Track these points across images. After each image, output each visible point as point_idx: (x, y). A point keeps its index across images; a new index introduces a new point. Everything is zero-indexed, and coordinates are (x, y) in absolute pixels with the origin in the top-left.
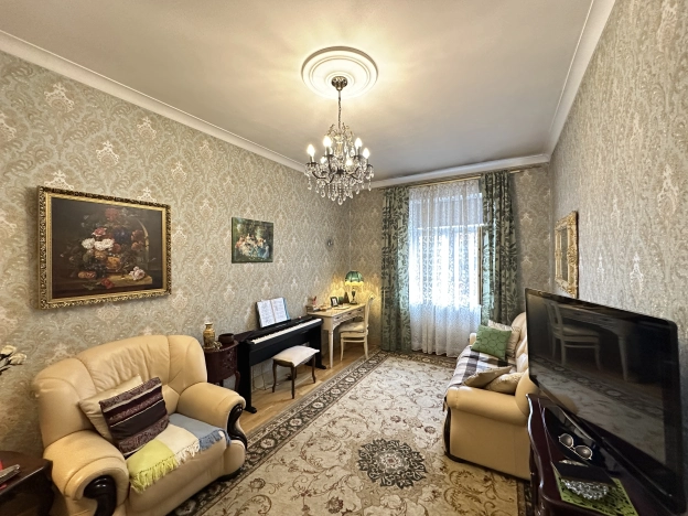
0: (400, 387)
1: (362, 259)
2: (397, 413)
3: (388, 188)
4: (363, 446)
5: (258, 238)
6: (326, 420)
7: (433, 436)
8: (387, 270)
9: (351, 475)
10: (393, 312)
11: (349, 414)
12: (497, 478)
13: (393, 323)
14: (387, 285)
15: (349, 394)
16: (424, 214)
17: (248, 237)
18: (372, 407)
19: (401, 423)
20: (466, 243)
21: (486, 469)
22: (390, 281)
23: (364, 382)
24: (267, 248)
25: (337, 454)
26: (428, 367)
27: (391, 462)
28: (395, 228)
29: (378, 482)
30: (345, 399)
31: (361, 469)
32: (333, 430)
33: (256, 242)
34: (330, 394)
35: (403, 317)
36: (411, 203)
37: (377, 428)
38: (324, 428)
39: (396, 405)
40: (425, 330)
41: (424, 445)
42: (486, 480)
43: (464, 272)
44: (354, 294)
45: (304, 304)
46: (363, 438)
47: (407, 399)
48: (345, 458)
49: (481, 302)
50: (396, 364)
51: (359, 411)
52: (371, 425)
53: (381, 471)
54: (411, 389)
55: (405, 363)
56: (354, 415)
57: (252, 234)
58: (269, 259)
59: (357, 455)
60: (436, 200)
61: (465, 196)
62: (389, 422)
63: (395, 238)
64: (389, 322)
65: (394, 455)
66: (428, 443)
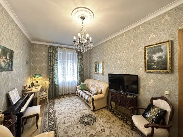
0: (68, 105)
1: (38, 69)
2: (75, 111)
3: (51, 46)
4: (79, 122)
5: (8, 58)
6: (61, 125)
7: (87, 110)
8: (51, 73)
9: (86, 128)
10: (53, 85)
11: (65, 119)
12: (102, 109)
13: (53, 89)
14: (51, 77)
15: (57, 115)
16: (63, 56)
17: (4, 57)
18: (68, 113)
19: (79, 112)
20: (74, 65)
21: (100, 109)
22: (52, 76)
23: (57, 109)
24: (11, 63)
25: (76, 128)
26: (68, 98)
27: (88, 120)
28: (54, 59)
29: (91, 125)
30: (57, 116)
31: (86, 126)
32: (67, 125)
33: (7, 60)
34: (51, 118)
35: (57, 86)
36: (59, 52)
37: (76, 116)
38: (64, 126)
39: (73, 109)
40: (63, 89)
41: (88, 113)
42: (101, 111)
43: (73, 72)
44: (37, 82)
45: (21, 90)
46: (76, 120)
47: (73, 107)
48: (80, 127)
49: (77, 79)
50: (59, 101)
51: (66, 116)
52: (74, 117)
53: (89, 123)
54: (71, 104)
55: (61, 99)
56: (67, 118)
57: (6, 55)
58: (11, 70)
59: (80, 124)
60: (66, 53)
61: (73, 54)
62: (77, 113)
63: (54, 62)
64: (52, 89)
65: (87, 118)
66: (88, 111)
